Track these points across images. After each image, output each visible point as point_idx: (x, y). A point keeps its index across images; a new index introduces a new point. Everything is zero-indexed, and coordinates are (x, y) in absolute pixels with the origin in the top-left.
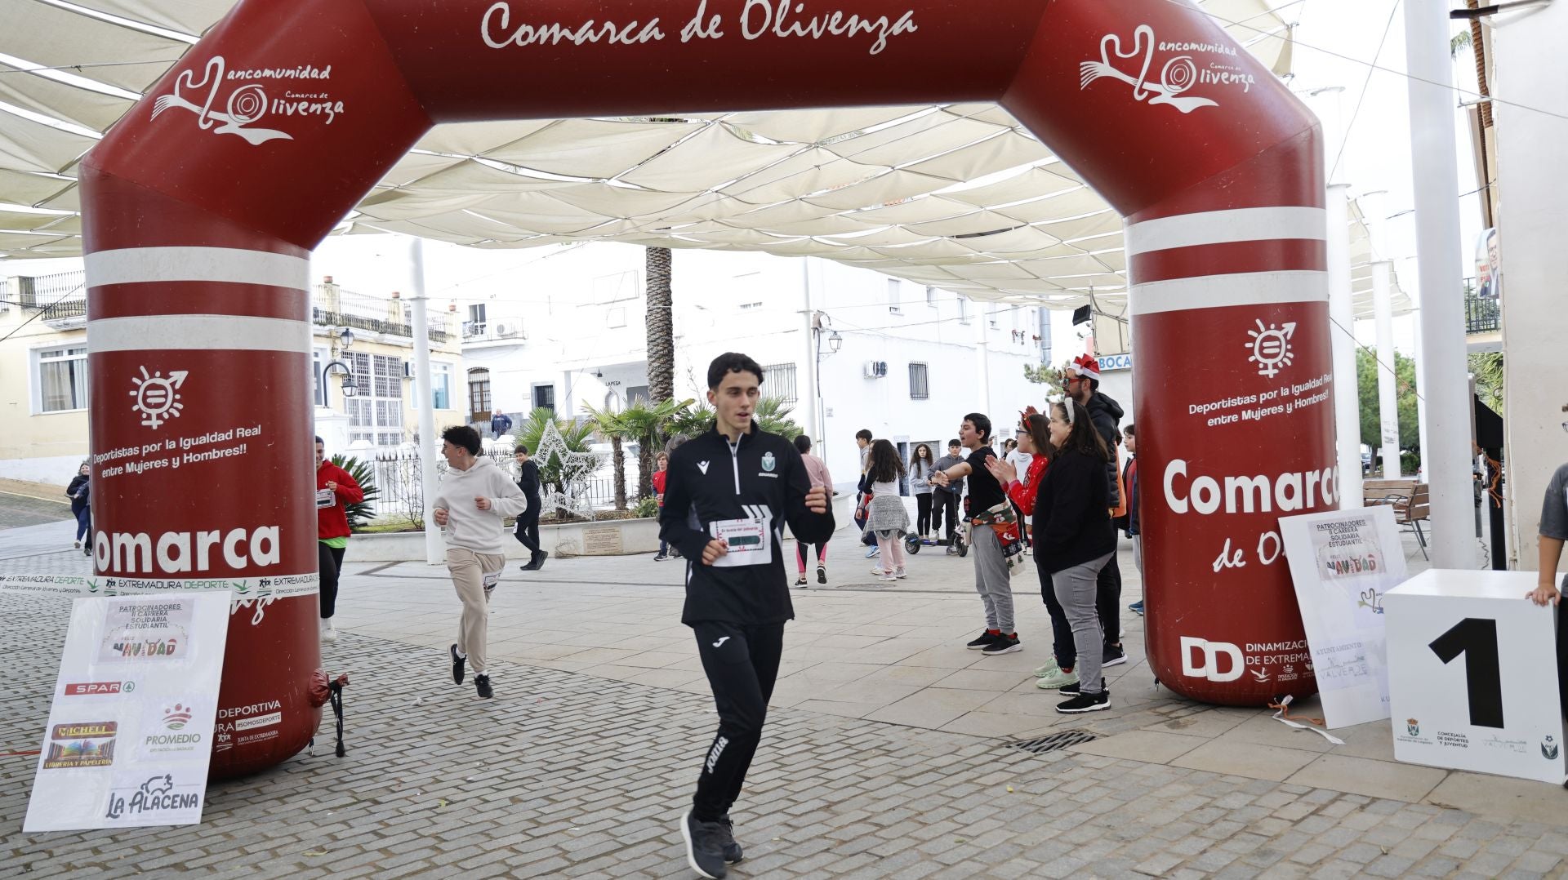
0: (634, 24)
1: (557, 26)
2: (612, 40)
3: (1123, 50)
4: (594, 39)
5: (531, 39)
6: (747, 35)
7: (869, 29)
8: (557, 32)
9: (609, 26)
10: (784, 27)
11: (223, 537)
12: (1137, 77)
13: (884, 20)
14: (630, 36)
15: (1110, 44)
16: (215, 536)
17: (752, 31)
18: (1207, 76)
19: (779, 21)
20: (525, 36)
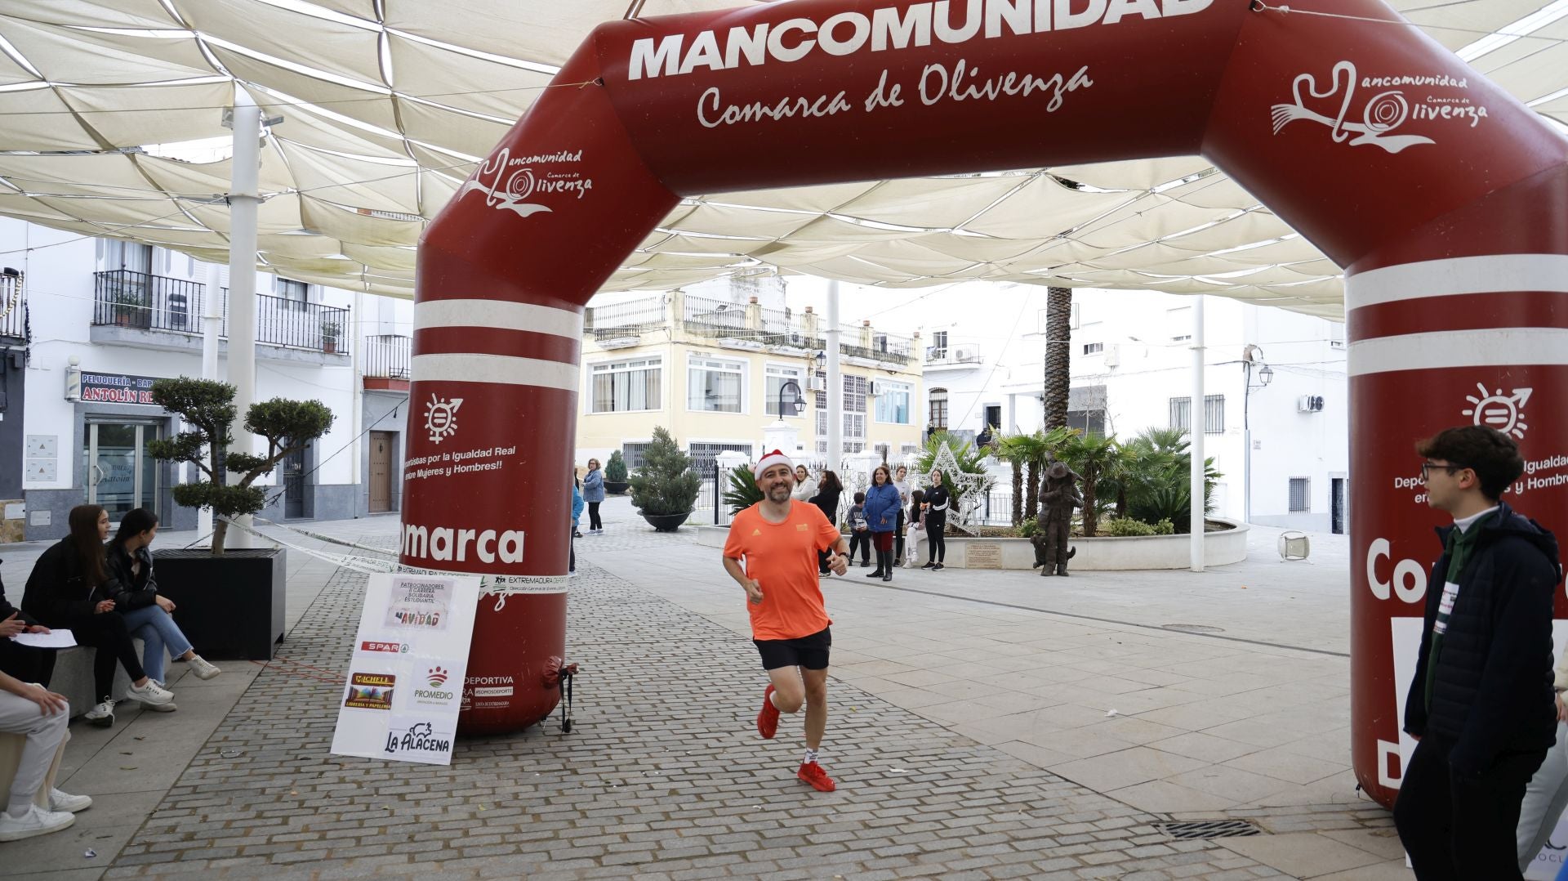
0: (824, 98)
1: (758, 105)
2: (806, 114)
3: (1317, 90)
4: (790, 114)
5: (738, 118)
6: (926, 102)
7: (1044, 87)
8: (759, 110)
9: (802, 101)
10: (960, 91)
11: (477, 536)
12: (1335, 117)
13: (1058, 78)
14: (820, 109)
15: (1304, 85)
16: (472, 534)
17: (930, 97)
18: (1420, 111)
19: (955, 86)
20: (733, 116)
